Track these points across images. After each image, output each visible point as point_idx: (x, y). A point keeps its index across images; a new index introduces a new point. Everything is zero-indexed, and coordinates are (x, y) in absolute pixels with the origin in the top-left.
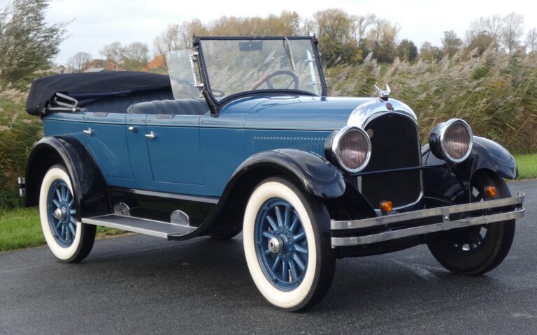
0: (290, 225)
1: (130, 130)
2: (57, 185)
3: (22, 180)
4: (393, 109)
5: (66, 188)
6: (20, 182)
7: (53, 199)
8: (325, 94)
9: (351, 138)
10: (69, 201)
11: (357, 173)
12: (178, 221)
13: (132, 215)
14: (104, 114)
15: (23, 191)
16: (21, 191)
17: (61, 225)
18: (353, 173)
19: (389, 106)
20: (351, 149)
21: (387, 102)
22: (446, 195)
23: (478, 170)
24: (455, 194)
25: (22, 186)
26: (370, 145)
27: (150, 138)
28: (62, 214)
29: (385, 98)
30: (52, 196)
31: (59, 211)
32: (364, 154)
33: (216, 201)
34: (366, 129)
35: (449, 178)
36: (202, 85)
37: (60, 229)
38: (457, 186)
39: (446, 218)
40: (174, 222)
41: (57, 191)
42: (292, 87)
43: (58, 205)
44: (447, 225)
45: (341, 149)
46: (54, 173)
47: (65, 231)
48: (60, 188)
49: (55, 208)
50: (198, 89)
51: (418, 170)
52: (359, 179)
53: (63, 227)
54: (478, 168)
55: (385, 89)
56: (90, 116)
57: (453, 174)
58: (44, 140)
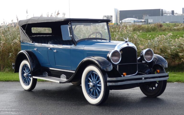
0: (95, 78)
1: (49, 49)
2: (25, 66)
3: (14, 64)
4: (129, 45)
5: (28, 67)
6: (13, 65)
7: (24, 70)
8: (110, 40)
9: (115, 54)
10: (29, 71)
11: (117, 64)
12: (63, 78)
13: (48, 76)
14: (41, 44)
15: (14, 68)
16: (13, 67)
17: (26, 78)
18: (115, 64)
19: (128, 44)
20: (115, 57)
21: (127, 43)
22: (145, 72)
23: (155, 65)
24: (148, 72)
25: (14, 66)
26: (121, 56)
27: (55, 52)
28: (26, 75)
29: (126, 42)
30: (23, 69)
31: (25, 74)
32: (119, 58)
33: (74, 72)
34: (120, 51)
35: (146, 67)
36: (71, 36)
37: (25, 80)
38: (149, 70)
39: (143, 78)
40: (61, 78)
41: (25, 68)
42: (100, 37)
43: (25, 72)
44: (143, 81)
45: (112, 57)
46: (24, 62)
47: (27, 80)
48: (26, 67)
49: (24, 73)
50: (70, 37)
51: (136, 64)
52: (118, 66)
53: (26, 79)
54: (155, 64)
55: (127, 39)
56: (36, 44)
57: (147, 66)
58: (21, 51)
